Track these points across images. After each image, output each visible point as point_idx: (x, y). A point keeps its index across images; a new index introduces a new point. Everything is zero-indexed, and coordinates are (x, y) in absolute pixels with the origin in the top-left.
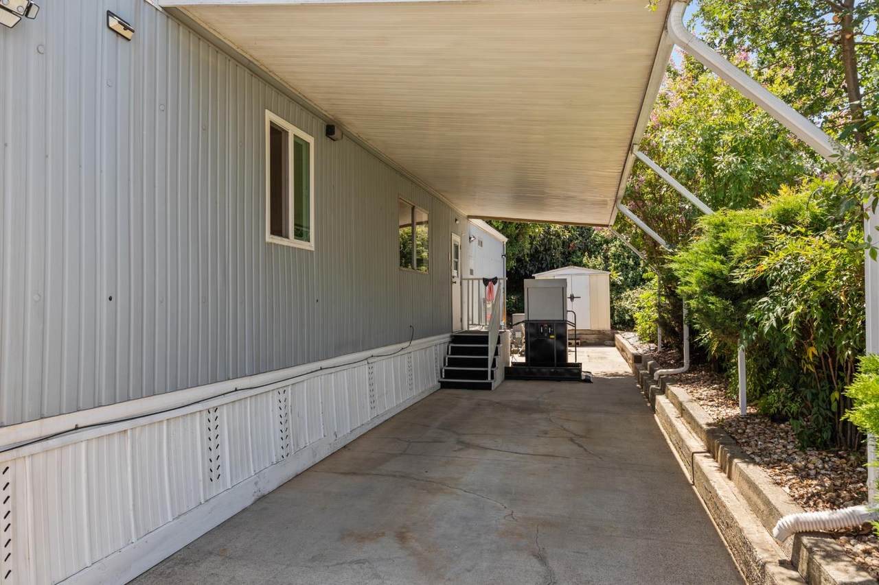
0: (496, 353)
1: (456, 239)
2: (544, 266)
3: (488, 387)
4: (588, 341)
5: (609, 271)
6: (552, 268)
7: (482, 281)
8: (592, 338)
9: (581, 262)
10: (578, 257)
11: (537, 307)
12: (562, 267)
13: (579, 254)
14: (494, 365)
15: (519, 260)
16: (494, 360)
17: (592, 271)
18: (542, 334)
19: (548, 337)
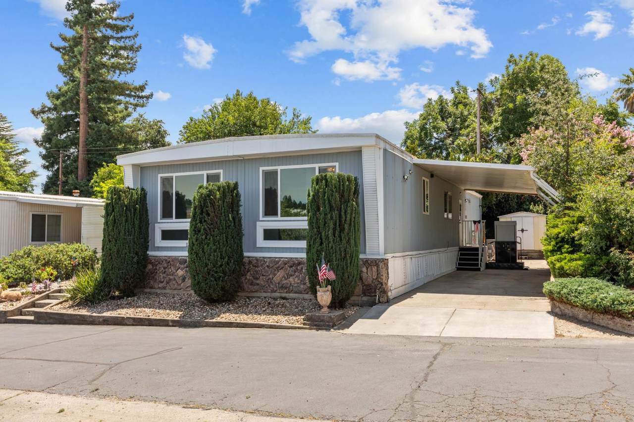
0: (482, 256)
1: (460, 201)
2: (505, 211)
3: (479, 270)
4: (533, 257)
5: (547, 214)
6: (510, 212)
7: (472, 222)
8: (535, 255)
9: (529, 208)
10: (527, 205)
11: (501, 235)
12: (516, 212)
13: (528, 203)
14: (481, 261)
15: (489, 208)
16: (481, 259)
17: (536, 214)
18: (504, 248)
19: (507, 249)
